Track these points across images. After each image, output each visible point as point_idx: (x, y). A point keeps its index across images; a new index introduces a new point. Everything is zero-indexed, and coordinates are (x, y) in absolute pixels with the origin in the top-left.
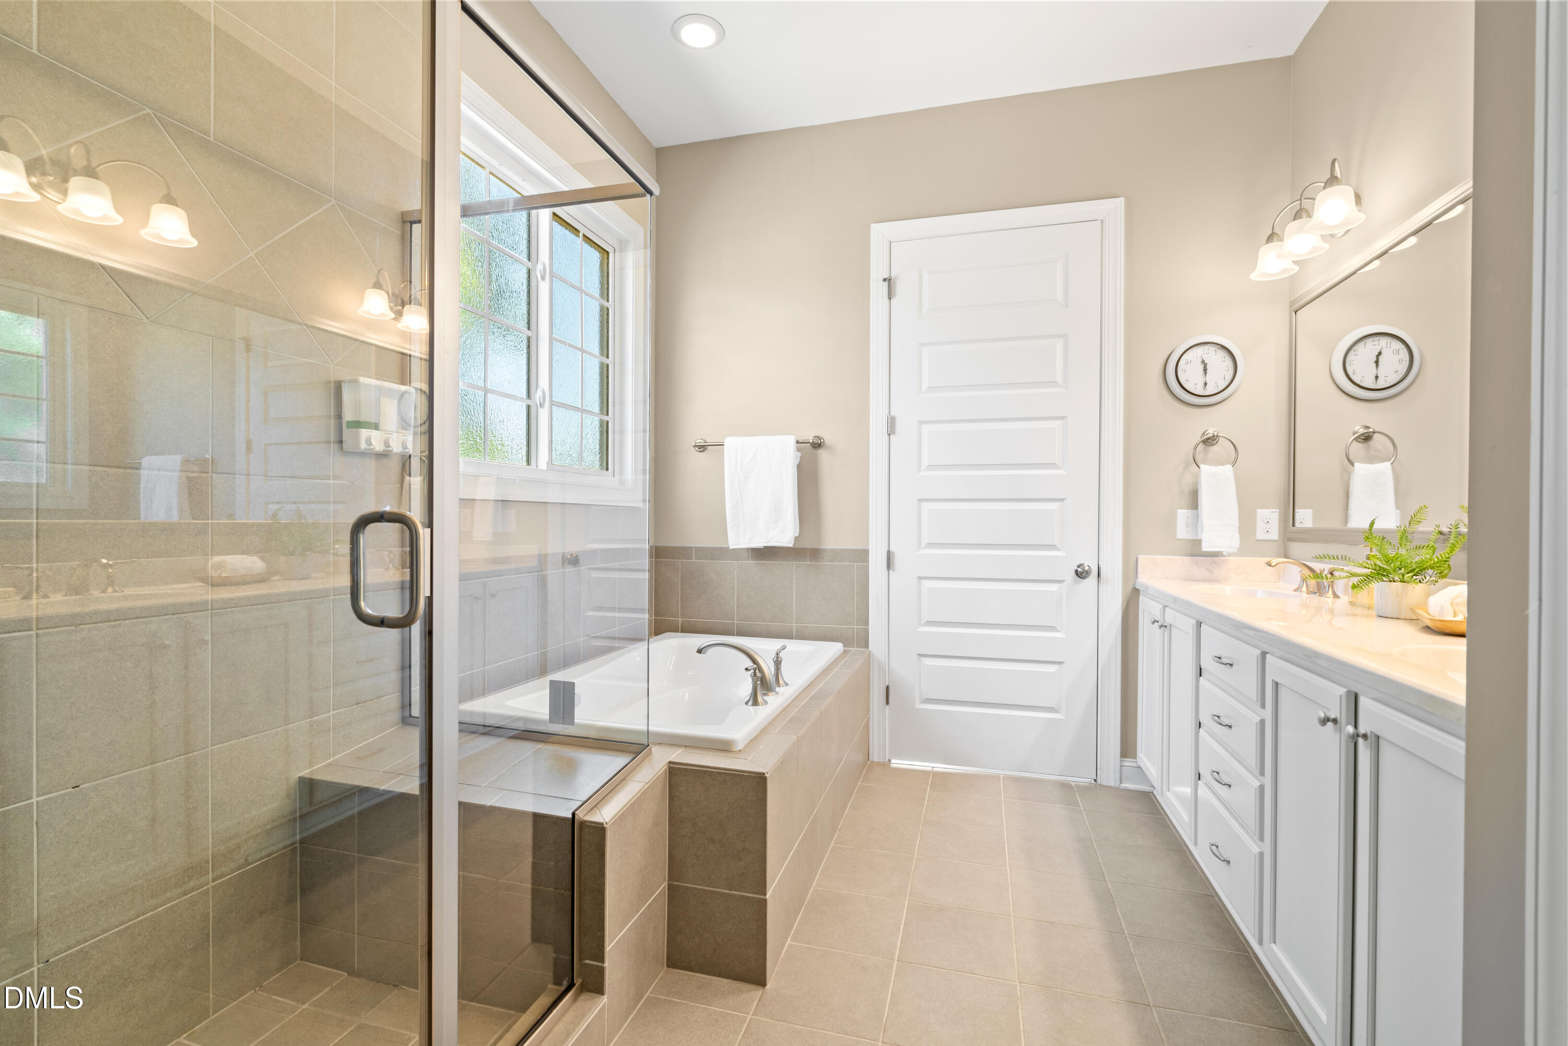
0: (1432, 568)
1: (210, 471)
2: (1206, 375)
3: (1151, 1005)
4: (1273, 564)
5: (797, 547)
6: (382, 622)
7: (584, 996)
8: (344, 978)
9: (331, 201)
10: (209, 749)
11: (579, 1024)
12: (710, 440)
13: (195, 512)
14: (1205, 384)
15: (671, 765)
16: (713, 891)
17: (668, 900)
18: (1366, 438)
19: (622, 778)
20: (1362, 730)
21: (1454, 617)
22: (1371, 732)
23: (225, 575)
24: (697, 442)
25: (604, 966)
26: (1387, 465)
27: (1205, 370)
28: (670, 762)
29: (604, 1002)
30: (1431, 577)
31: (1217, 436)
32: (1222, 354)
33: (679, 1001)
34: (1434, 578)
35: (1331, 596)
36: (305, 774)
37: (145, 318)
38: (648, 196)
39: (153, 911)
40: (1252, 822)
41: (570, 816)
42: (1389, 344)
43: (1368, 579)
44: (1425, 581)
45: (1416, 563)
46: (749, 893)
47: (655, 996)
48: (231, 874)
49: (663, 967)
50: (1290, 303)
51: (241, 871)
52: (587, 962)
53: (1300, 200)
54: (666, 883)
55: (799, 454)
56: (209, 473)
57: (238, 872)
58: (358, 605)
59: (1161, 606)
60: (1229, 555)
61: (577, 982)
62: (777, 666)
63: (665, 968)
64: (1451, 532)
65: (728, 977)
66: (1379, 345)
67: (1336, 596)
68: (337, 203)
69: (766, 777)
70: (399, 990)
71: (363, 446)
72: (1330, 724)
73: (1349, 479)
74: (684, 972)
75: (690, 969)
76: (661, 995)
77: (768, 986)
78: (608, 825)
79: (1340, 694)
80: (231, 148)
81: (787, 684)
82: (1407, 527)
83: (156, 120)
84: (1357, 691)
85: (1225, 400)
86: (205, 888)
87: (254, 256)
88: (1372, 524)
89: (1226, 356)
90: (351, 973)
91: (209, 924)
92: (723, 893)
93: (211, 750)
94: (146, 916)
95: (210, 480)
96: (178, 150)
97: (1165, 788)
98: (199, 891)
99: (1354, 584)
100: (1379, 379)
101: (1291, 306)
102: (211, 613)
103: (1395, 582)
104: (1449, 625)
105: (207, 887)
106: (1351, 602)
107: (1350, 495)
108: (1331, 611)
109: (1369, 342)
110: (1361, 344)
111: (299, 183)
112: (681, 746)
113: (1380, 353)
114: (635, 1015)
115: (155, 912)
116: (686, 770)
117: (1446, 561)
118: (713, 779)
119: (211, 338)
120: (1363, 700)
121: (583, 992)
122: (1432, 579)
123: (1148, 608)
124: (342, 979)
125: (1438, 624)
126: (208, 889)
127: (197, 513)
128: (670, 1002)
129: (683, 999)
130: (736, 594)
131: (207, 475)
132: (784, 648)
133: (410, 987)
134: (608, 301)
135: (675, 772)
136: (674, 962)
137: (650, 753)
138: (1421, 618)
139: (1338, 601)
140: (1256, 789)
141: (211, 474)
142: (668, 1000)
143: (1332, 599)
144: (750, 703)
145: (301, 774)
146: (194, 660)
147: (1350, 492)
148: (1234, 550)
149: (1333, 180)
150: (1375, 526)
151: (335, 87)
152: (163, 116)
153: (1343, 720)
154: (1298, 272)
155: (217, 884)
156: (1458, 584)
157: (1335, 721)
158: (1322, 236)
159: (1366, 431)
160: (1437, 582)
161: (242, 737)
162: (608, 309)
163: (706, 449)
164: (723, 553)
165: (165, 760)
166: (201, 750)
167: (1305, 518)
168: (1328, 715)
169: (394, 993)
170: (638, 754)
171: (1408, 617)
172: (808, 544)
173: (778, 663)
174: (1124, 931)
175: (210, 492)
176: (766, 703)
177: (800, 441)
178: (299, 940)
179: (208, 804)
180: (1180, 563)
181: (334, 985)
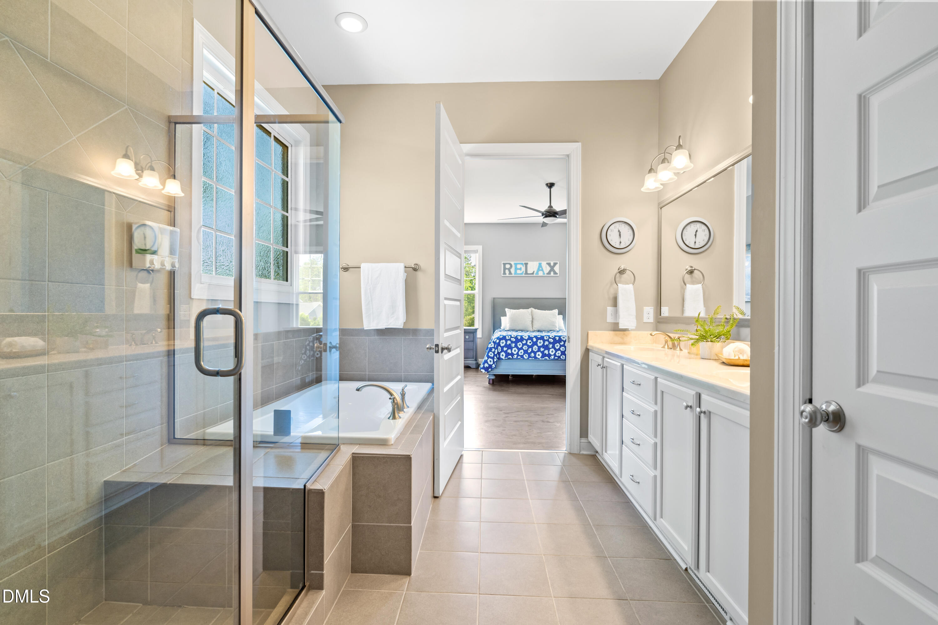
0: (724, 335)
1: (47, 280)
2: (620, 238)
3: (607, 556)
4: (653, 335)
5: (404, 328)
6: (217, 374)
7: (311, 593)
8: (140, 607)
9: (125, 106)
10: (46, 465)
11: (312, 607)
12: (351, 265)
13: (37, 308)
14: (620, 242)
15: (354, 455)
16: (379, 525)
17: (352, 534)
18: (691, 272)
19: (327, 464)
20: (703, 410)
21: (735, 357)
22: (707, 410)
23: (15, 351)
24: (343, 265)
25: (324, 572)
26: (700, 285)
27: (620, 235)
28: (353, 453)
29: (323, 594)
30: (723, 339)
31: (626, 269)
32: (627, 227)
33: (362, 590)
34: (724, 340)
35: (679, 350)
36: (108, 478)
37: (4, 177)
38: (339, 124)
39: (8, 576)
40: (650, 460)
41: (303, 487)
42: (700, 226)
43: (697, 341)
44: (721, 341)
45: (717, 332)
46: (401, 524)
47: (347, 589)
48: (60, 547)
49: (349, 573)
50: (658, 203)
51: (67, 545)
52: (312, 572)
53: (664, 153)
54: (351, 524)
55: (406, 274)
56: (46, 282)
57: (65, 546)
58: (199, 364)
59: (602, 357)
60: (632, 330)
61: (307, 584)
62: (403, 397)
63: (350, 574)
64: (730, 318)
65: (389, 573)
66: (696, 227)
67: (681, 350)
68: (128, 108)
69: (411, 457)
70: (182, 608)
71: (148, 265)
72: (689, 408)
73: (684, 292)
74: (362, 574)
75: (366, 572)
76: (351, 588)
77: (412, 575)
78: (325, 491)
79: (693, 394)
80: (62, 67)
81: (408, 407)
82: (713, 315)
83: (12, 45)
84: (700, 392)
85: (630, 250)
86: (43, 558)
87: (76, 139)
88: (699, 314)
89: (630, 229)
90: (146, 603)
91: (46, 582)
92: (385, 526)
93: (47, 466)
94: (3, 580)
95: (47, 287)
96: (27, 66)
97: (604, 452)
98: (39, 560)
99: (692, 343)
100: (696, 243)
101: (659, 205)
102: (48, 375)
103: (708, 342)
104: (733, 361)
105: (45, 557)
106: (689, 352)
107: (685, 300)
108: (678, 357)
109: (692, 225)
110: (689, 226)
111: (105, 93)
112: (357, 444)
113: (697, 231)
114: (337, 601)
115: (10, 577)
116: (363, 457)
117: (729, 332)
118: (380, 461)
119: (48, 193)
120: (703, 397)
121: (310, 590)
122: (723, 340)
123: (594, 359)
124: (139, 608)
125: (729, 361)
126: (45, 559)
127: (38, 308)
128: (357, 591)
129: (364, 589)
130: (367, 357)
131: (45, 283)
132: (406, 386)
133: (189, 606)
134: (287, 177)
135: (356, 459)
136: (354, 570)
137: (339, 449)
138: (721, 359)
139: (682, 352)
140: (652, 444)
141: (47, 282)
142: (356, 591)
143: (679, 351)
144: (391, 418)
145: (105, 479)
146: (36, 407)
147: (685, 299)
148: (634, 328)
149: (679, 147)
150: (700, 316)
151: (128, 33)
152: (17, 43)
153: (694, 407)
154: (662, 189)
155: (51, 555)
156: (734, 342)
157: (691, 407)
158: (674, 173)
159: (691, 269)
160: (725, 341)
161: (67, 456)
162: (287, 182)
163: (349, 270)
164: (362, 332)
165: (17, 474)
166: (40, 466)
167: (665, 312)
168: (688, 404)
169: (179, 611)
170: (333, 451)
171: (714, 358)
172: (412, 326)
173: (403, 395)
174: (590, 524)
175: (47, 294)
176: (400, 417)
177: (407, 266)
178: (104, 588)
179: (45, 502)
180: (609, 335)
181: (134, 612)
